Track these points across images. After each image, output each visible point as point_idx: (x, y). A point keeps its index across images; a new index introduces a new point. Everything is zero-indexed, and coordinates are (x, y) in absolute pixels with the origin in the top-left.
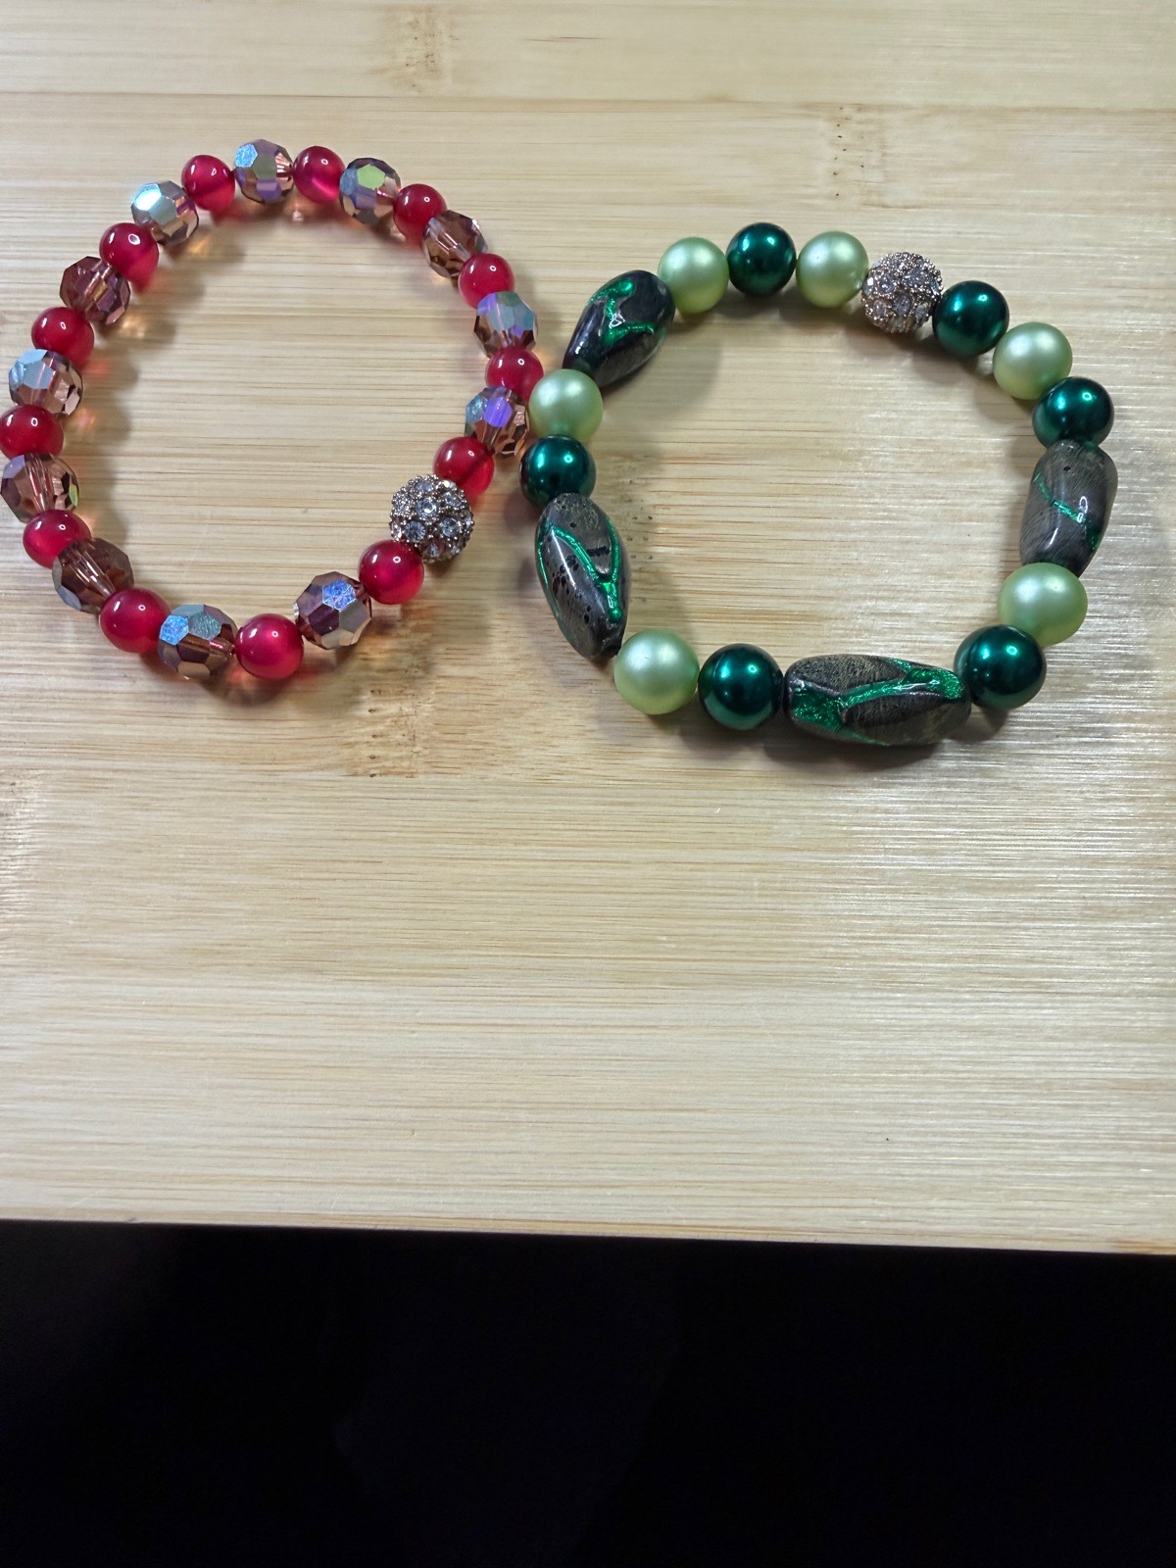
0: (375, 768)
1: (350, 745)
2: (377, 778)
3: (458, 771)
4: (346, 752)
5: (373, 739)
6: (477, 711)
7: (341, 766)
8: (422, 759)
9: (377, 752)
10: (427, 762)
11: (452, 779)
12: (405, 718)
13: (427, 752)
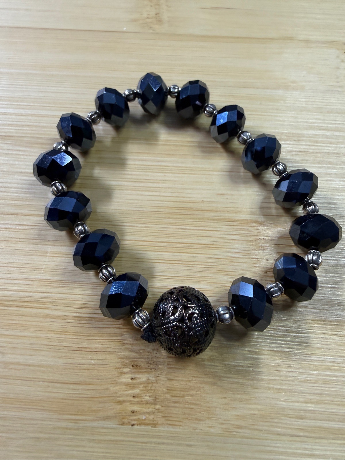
0: (134, 420)
1: (120, 402)
2: (135, 427)
3: (181, 423)
4: (118, 407)
5: (133, 399)
6: (190, 381)
7: (116, 417)
8: (161, 414)
9: (136, 408)
10: (163, 417)
11: (178, 430)
12: (150, 385)
13: (163, 408)
